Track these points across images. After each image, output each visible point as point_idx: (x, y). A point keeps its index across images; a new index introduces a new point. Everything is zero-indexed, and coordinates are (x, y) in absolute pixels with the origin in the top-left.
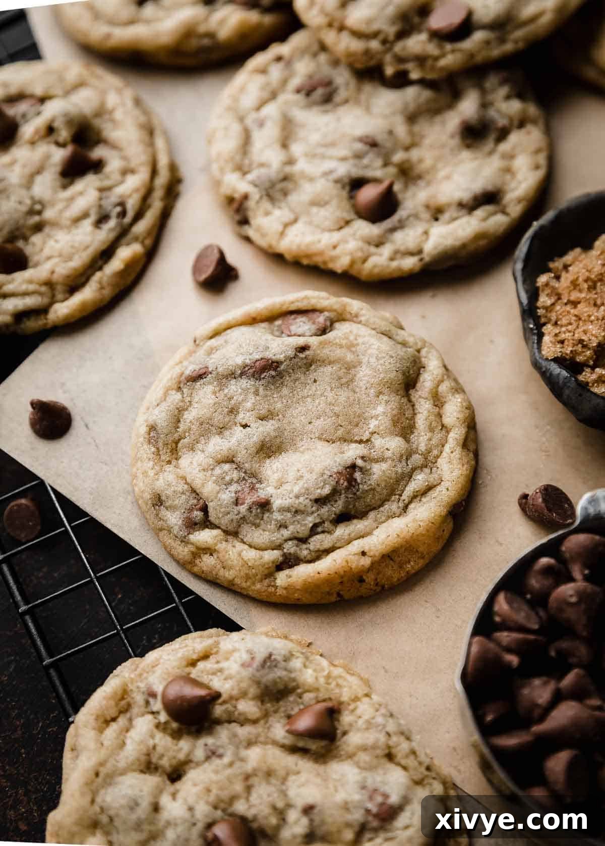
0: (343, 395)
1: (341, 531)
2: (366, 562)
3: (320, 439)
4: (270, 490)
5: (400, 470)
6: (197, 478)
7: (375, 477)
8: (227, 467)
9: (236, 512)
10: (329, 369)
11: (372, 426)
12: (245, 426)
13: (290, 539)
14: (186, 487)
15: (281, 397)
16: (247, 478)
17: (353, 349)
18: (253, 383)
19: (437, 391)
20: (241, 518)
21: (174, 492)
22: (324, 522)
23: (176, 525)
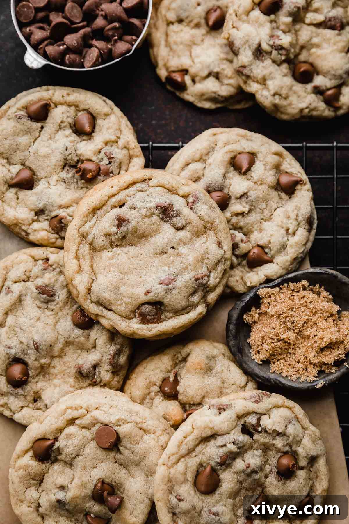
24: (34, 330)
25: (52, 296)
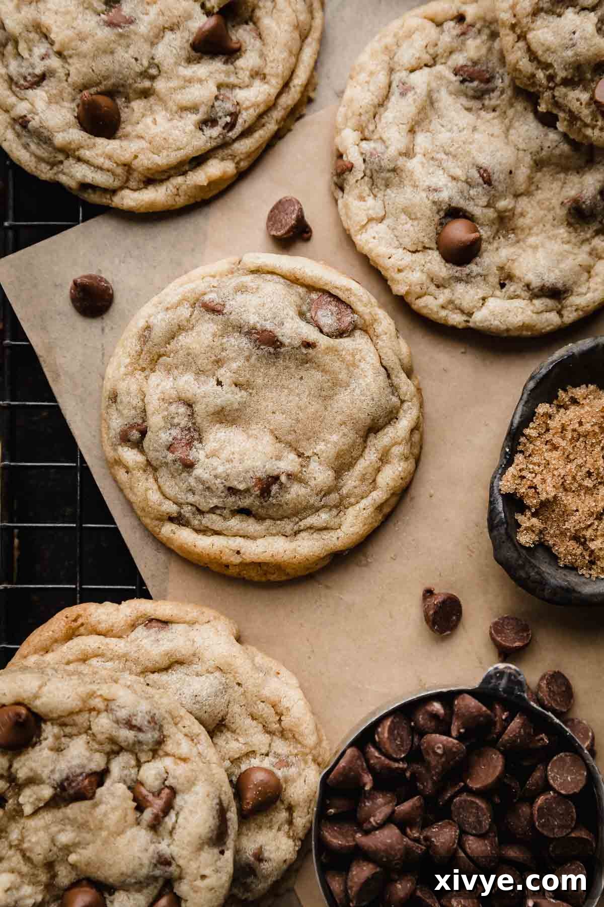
0: (315, 406)
1: (235, 523)
2: (236, 560)
3: (272, 432)
4: (201, 455)
5: (312, 502)
6: (153, 403)
7: (288, 497)
8: (182, 409)
9: (163, 455)
10: (318, 375)
11: (318, 447)
12: (219, 383)
13: (191, 505)
14: (140, 404)
15: (266, 375)
16: (192, 430)
17: (351, 368)
18: (251, 347)
19: (389, 450)
20: (165, 462)
21: (129, 402)
22: (225, 508)
23: (114, 430)
24: (473, 148)
25: (488, 81)
